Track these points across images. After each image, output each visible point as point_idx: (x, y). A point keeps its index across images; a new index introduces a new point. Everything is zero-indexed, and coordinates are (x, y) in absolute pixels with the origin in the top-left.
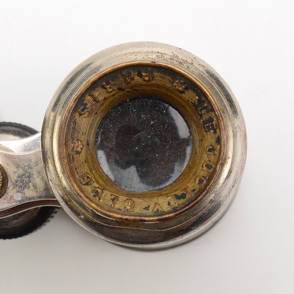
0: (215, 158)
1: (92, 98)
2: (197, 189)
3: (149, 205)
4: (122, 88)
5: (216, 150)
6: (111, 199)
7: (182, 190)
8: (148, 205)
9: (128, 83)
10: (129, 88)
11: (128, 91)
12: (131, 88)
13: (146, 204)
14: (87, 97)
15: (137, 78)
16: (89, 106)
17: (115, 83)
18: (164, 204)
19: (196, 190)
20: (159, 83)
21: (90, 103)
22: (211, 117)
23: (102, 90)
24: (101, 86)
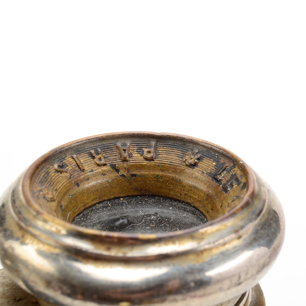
1: (76, 162)
4: (115, 165)
9: (125, 160)
10: (124, 170)
11: (123, 175)
12: (128, 170)
14: (69, 158)
15: (136, 155)
16: (70, 169)
17: (108, 157)
20: (165, 161)
21: (72, 167)
23: (89, 158)
24: (88, 153)
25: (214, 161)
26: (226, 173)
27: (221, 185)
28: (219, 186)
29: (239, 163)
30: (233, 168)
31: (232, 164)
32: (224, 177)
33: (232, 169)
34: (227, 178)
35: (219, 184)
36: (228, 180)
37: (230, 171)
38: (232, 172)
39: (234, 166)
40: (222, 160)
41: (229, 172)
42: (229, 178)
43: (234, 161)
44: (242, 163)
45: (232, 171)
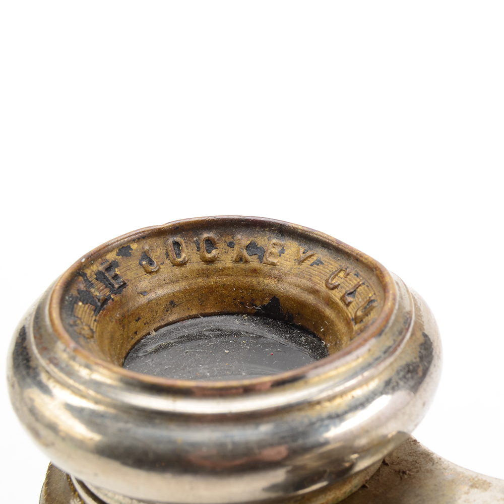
0: (157, 247)
2: (225, 242)
3: (309, 266)
5: (142, 251)
6: (354, 297)
7: (247, 262)
8: (312, 267)
13: (314, 270)
18: (288, 256)
19: (228, 242)
22: (95, 276)
25: (76, 303)
26: (93, 288)
27: (112, 296)
28: (113, 300)
29: (84, 264)
30: (87, 277)
31: (81, 278)
32: (99, 291)
33: (88, 279)
34: (101, 288)
35: (110, 299)
36: (104, 286)
37: (90, 282)
38: (93, 279)
39: (84, 275)
40: (74, 292)
41: (92, 284)
42: (101, 284)
43: (78, 273)
44: (84, 259)
45: (90, 280)
